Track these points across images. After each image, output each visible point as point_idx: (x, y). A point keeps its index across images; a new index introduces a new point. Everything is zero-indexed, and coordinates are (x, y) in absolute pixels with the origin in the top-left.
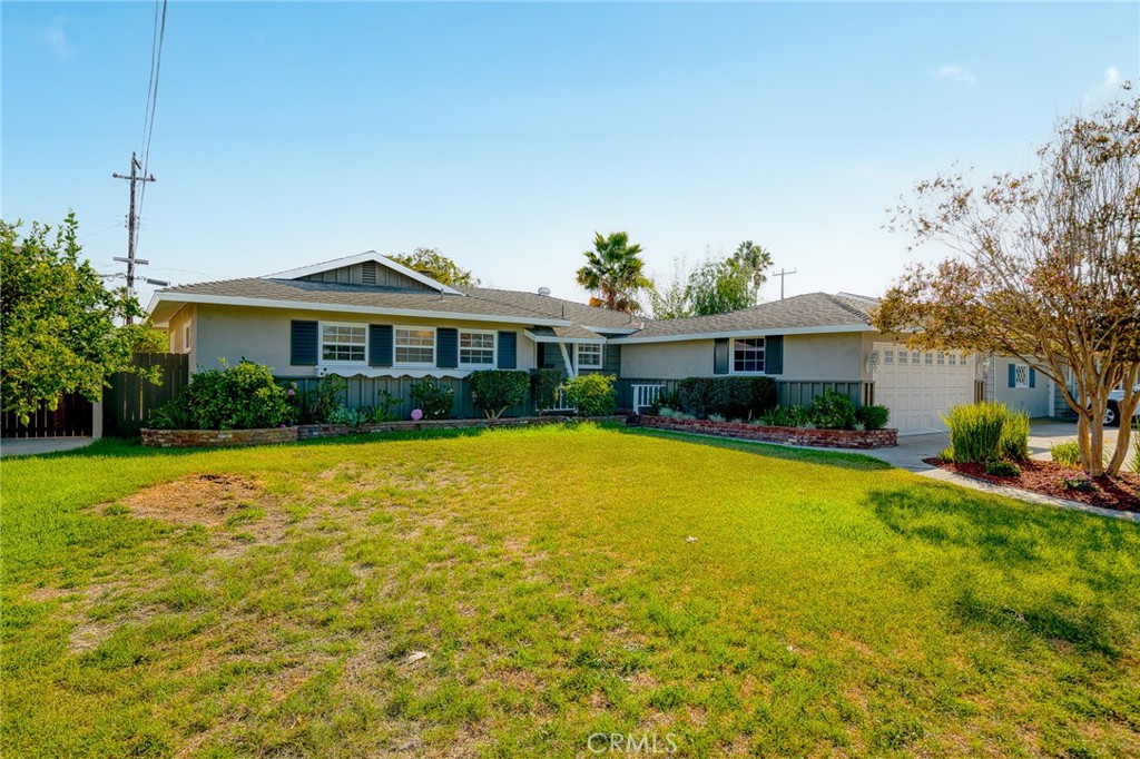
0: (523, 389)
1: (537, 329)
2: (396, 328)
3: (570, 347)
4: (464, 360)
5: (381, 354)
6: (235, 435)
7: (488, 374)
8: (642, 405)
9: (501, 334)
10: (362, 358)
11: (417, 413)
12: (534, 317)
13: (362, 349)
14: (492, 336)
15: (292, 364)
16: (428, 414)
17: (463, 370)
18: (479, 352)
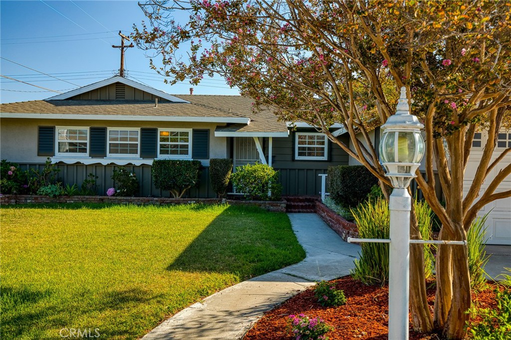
2: (109, 129)
4: (163, 152)
5: (98, 148)
9: (195, 132)
10: (84, 150)
11: (110, 191)
13: (84, 145)
15: (38, 155)
18: (176, 146)
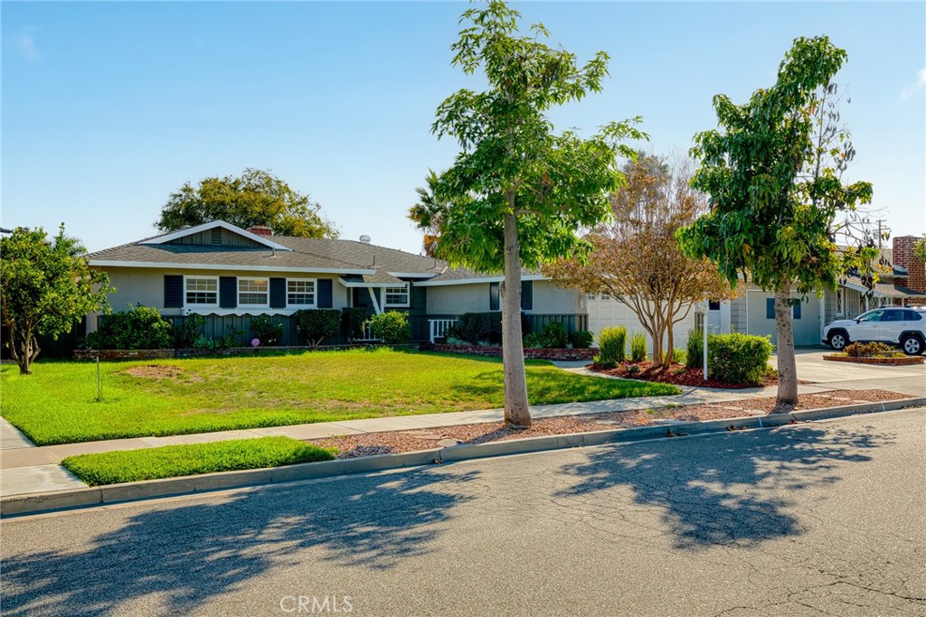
0: (335, 323)
1: (348, 277)
2: (239, 278)
3: (377, 291)
4: (290, 302)
5: (228, 298)
6: (139, 353)
7: (309, 312)
8: (438, 336)
9: (320, 281)
10: (214, 301)
11: (256, 342)
12: (345, 268)
13: (214, 295)
14: (312, 284)
15: (166, 306)
16: (263, 342)
17: (290, 310)
18: (302, 296)
